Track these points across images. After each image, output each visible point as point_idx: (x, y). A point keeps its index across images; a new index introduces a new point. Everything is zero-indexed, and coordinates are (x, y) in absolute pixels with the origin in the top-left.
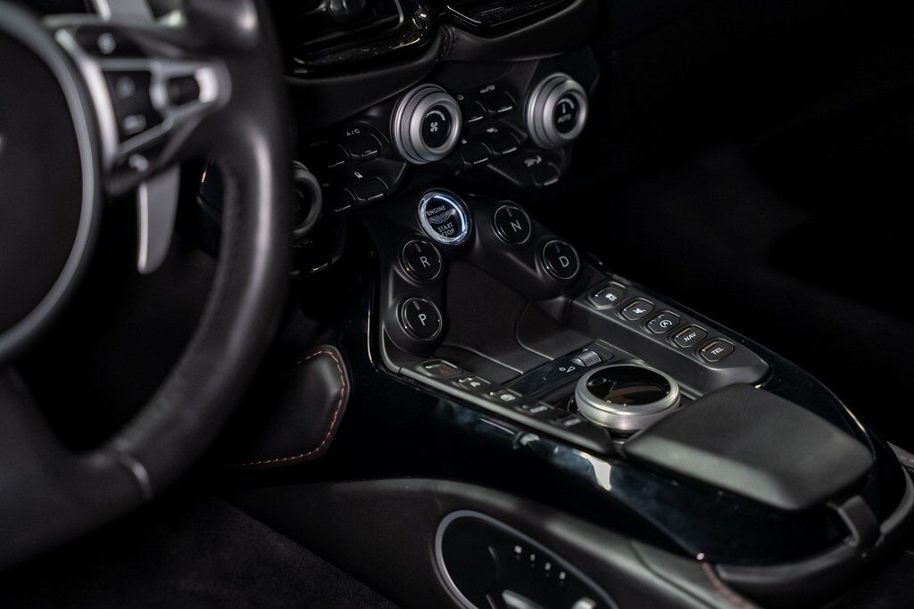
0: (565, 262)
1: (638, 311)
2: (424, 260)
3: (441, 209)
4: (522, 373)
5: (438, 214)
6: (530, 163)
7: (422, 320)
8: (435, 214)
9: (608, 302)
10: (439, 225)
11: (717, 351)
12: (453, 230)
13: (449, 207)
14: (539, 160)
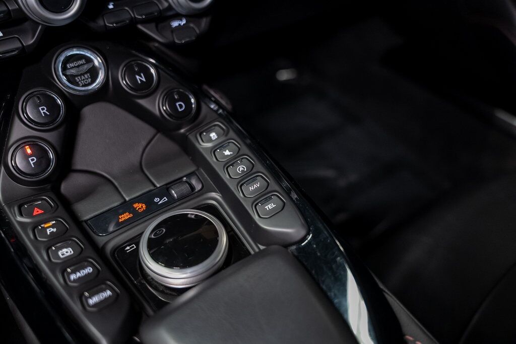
0: (181, 106)
1: (227, 153)
2: (43, 109)
3: (80, 62)
4: (127, 199)
5: (78, 66)
6: (175, 24)
7: (32, 162)
8: (75, 67)
9: (210, 140)
10: (77, 76)
11: (270, 206)
12: (90, 80)
13: (89, 60)
14: (184, 22)
